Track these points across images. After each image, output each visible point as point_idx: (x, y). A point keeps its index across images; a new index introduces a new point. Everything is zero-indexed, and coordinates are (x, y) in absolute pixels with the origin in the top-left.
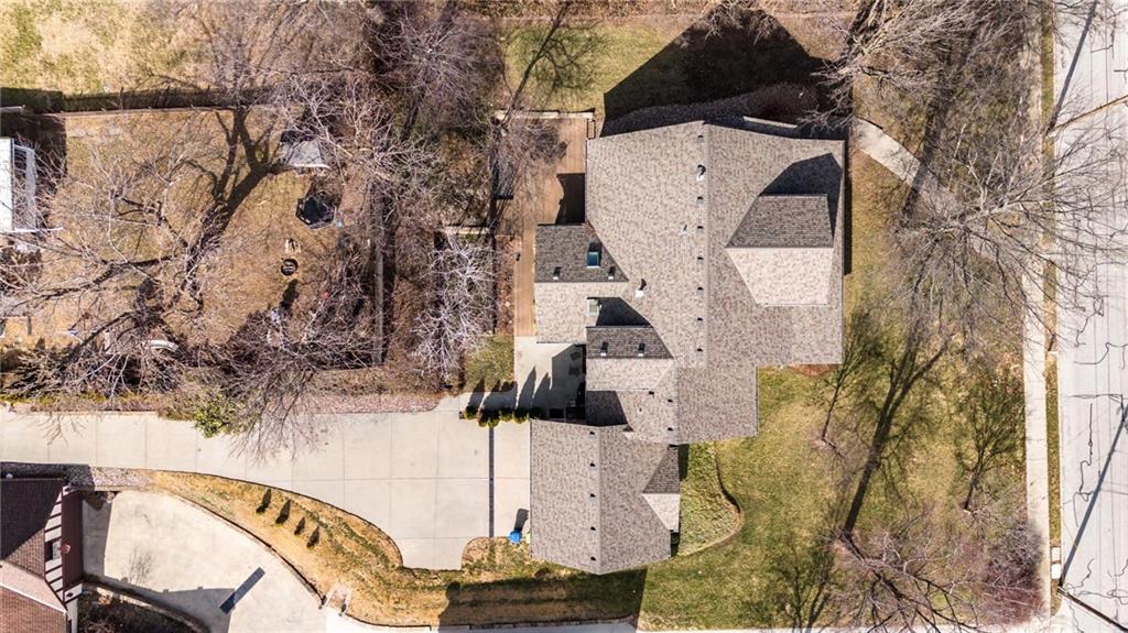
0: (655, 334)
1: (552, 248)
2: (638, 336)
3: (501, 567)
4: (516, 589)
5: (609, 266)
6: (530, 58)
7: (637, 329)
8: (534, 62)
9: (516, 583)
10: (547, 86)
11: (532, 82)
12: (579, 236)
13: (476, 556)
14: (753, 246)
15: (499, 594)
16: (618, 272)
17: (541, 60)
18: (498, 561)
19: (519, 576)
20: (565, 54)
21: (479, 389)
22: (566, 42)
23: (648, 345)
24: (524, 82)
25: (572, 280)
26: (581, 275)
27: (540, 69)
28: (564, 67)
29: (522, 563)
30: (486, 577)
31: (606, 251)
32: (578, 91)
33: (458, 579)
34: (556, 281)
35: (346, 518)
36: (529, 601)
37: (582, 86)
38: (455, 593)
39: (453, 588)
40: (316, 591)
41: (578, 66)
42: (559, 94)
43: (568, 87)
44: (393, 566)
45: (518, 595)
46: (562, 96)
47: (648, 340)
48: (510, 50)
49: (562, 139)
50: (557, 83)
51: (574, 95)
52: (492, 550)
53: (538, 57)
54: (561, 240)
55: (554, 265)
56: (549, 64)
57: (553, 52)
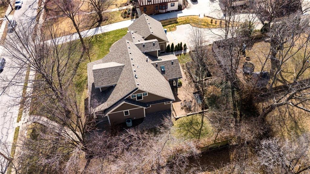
0: (141, 50)
1: (176, 71)
2: (145, 49)
5: (158, 67)
6: (203, 128)
7: (146, 51)
8: (201, 127)
10: (194, 122)
11: (200, 121)
12: (169, 76)
14: (117, 67)
15: (166, 24)
16: (155, 66)
17: (199, 128)
20: (192, 132)
21: (185, 54)
22: (193, 136)
23: (142, 47)
24: (202, 120)
25: (168, 61)
26: (165, 63)
27: (199, 125)
28: (190, 128)
30: (170, 26)
31: (160, 72)
32: (183, 123)
33: (176, 24)
34: (172, 60)
35: (206, 27)
37: (182, 125)
39: (177, 23)
40: (207, 16)
41: (186, 130)
42: (189, 120)
43: (187, 123)
44: (191, 23)
46: (188, 120)
47: (143, 49)
48: (211, 128)
49: (184, 110)
50: (191, 123)
51: (184, 121)
52: (170, 30)
53: (200, 129)
54: (174, 74)
55: (174, 65)
56: (196, 128)
57: (196, 132)
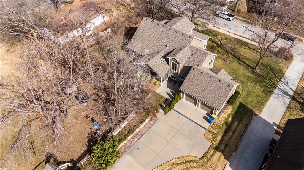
3: (218, 133)
4: (228, 133)
9: (226, 132)
13: (210, 136)
18: (216, 132)
19: (224, 130)
21: (161, 106)
29: (220, 127)
30: (219, 138)
35: (171, 162)
36: (234, 132)
38: (219, 150)
44: (198, 160)
45: (230, 134)
52: (211, 132)
